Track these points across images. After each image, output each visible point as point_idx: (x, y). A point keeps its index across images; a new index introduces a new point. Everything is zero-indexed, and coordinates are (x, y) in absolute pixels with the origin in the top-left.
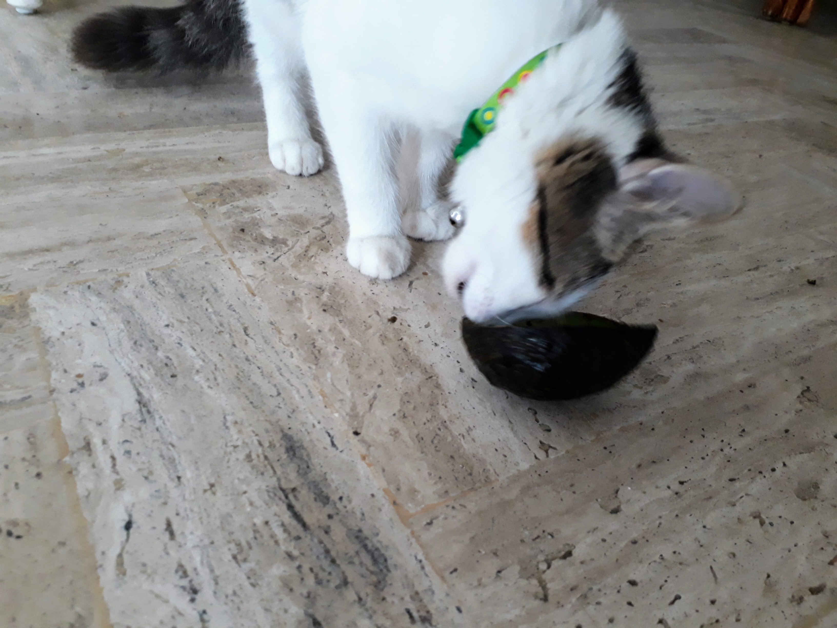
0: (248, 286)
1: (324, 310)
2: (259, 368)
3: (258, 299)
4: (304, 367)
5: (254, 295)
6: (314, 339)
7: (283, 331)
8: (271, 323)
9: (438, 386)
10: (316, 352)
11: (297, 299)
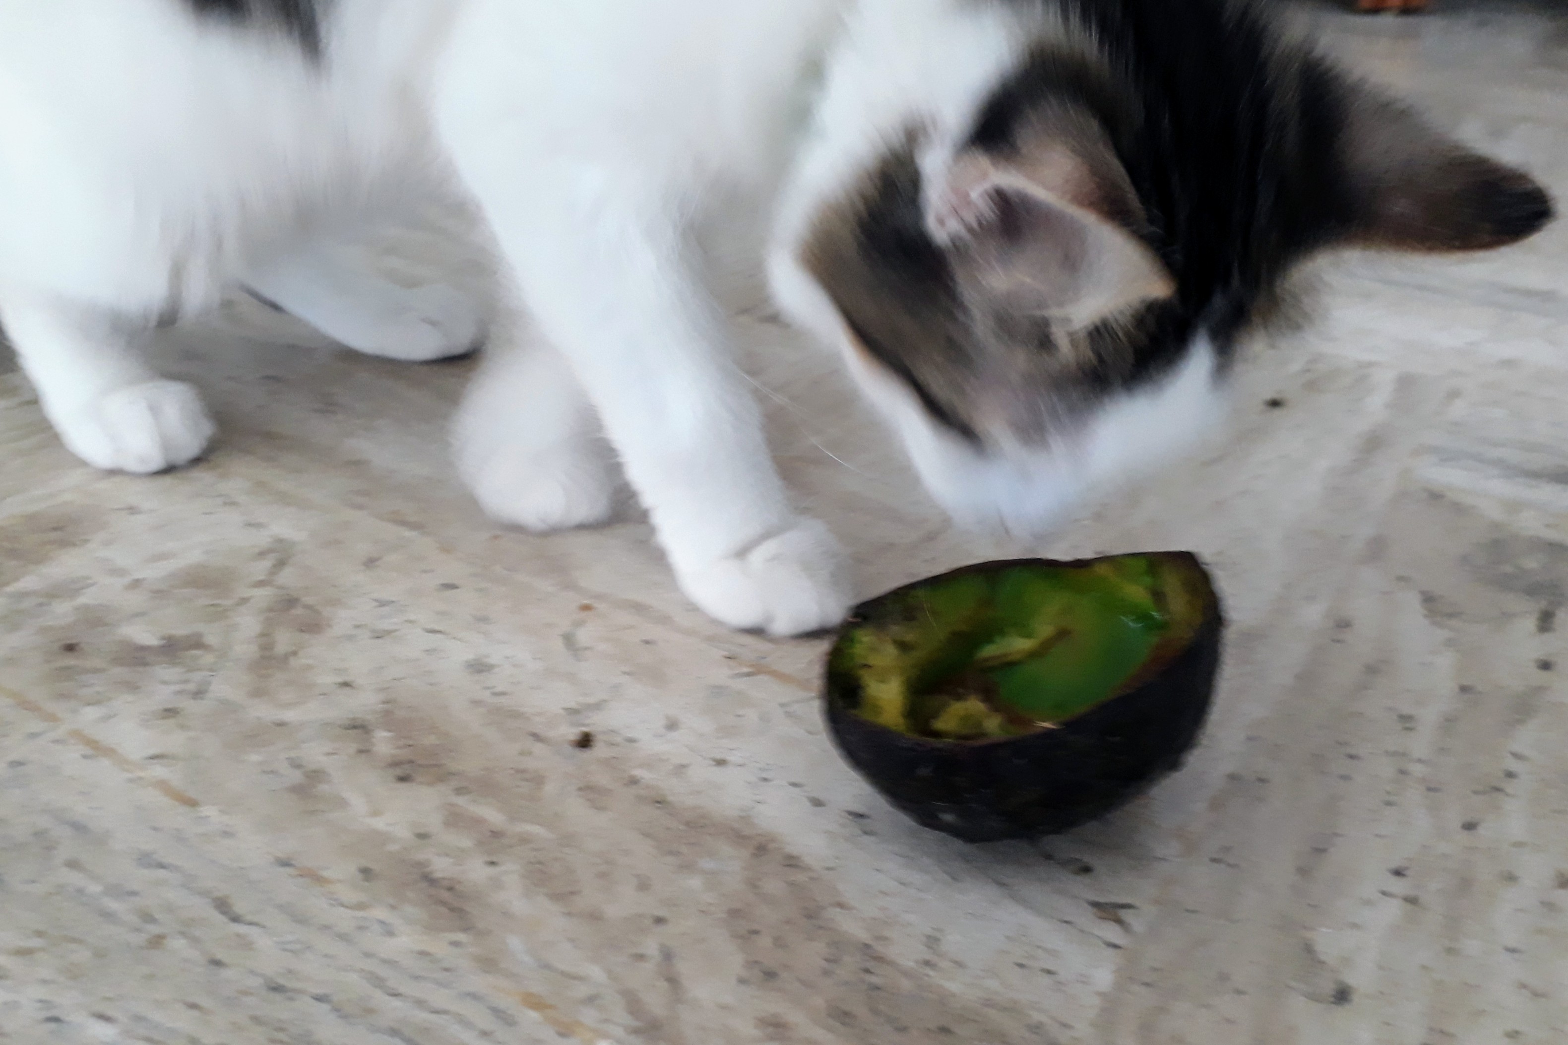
0: (163, 786)
1: (403, 779)
2: (319, 999)
3: (209, 811)
4: (439, 946)
5: (192, 803)
6: (420, 864)
7: (326, 874)
8: (285, 863)
9: (792, 862)
10: (445, 895)
11: (315, 776)
